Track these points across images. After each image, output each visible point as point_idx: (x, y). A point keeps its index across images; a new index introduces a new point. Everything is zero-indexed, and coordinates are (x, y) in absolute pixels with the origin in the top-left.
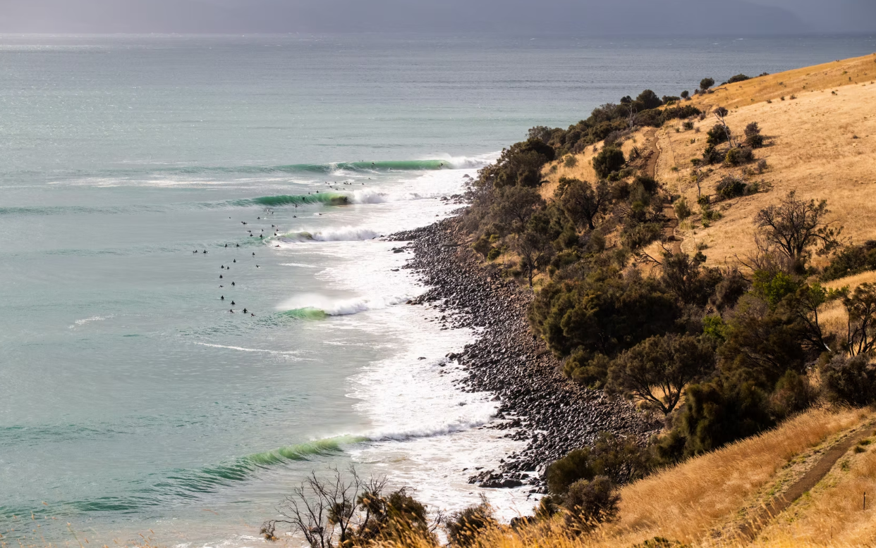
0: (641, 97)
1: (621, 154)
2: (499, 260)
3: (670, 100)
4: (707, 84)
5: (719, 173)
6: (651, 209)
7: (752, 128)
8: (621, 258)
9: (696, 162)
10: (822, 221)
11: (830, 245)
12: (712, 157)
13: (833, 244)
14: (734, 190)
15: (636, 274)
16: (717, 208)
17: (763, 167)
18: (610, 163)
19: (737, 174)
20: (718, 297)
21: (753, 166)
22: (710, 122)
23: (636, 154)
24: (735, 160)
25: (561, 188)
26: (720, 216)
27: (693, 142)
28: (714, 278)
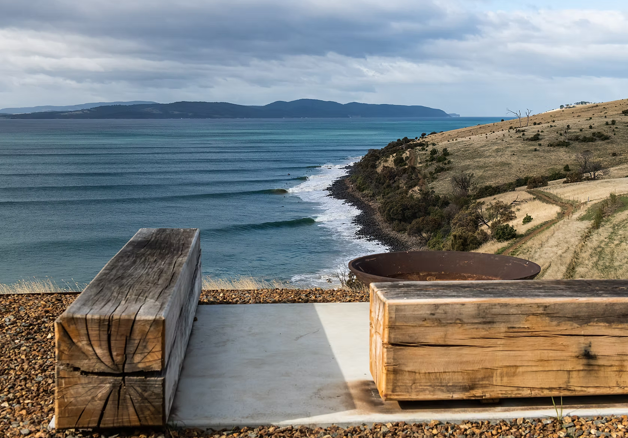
0: (403, 139)
1: (403, 158)
2: (364, 192)
3: (413, 140)
4: (423, 135)
5: (435, 165)
6: (413, 175)
7: (445, 150)
8: (407, 192)
9: (427, 161)
10: (472, 181)
11: (475, 188)
12: (432, 159)
13: (476, 187)
14: (440, 170)
15: (412, 196)
16: (435, 176)
17: (449, 162)
18: (399, 161)
19: (441, 165)
20: (440, 204)
21: (446, 162)
22: (430, 148)
23: (407, 158)
24: (439, 160)
25: (383, 169)
26: (437, 178)
27: (425, 154)
28: (438, 198)
